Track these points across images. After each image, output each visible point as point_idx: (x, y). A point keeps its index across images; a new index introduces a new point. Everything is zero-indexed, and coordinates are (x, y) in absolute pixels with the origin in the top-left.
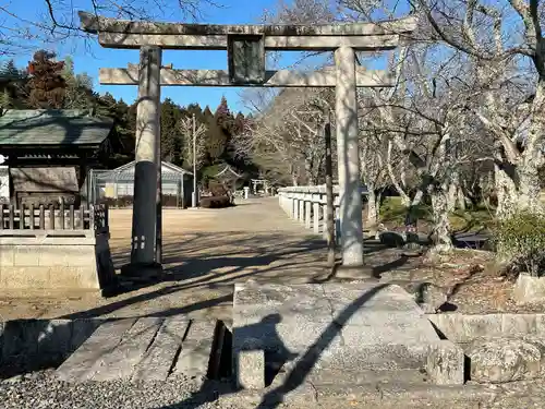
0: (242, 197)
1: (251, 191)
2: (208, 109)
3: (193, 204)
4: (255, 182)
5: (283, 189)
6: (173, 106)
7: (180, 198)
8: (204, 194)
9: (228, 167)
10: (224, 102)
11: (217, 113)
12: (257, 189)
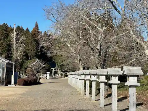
0: (45, 79)
1: (51, 75)
2: (27, 29)
3: (12, 83)
4: (53, 69)
5: (73, 73)
6: (7, 27)
7: (3, 78)
8: (23, 76)
9: (37, 60)
10: (37, 26)
11: (32, 32)
12: (54, 74)
